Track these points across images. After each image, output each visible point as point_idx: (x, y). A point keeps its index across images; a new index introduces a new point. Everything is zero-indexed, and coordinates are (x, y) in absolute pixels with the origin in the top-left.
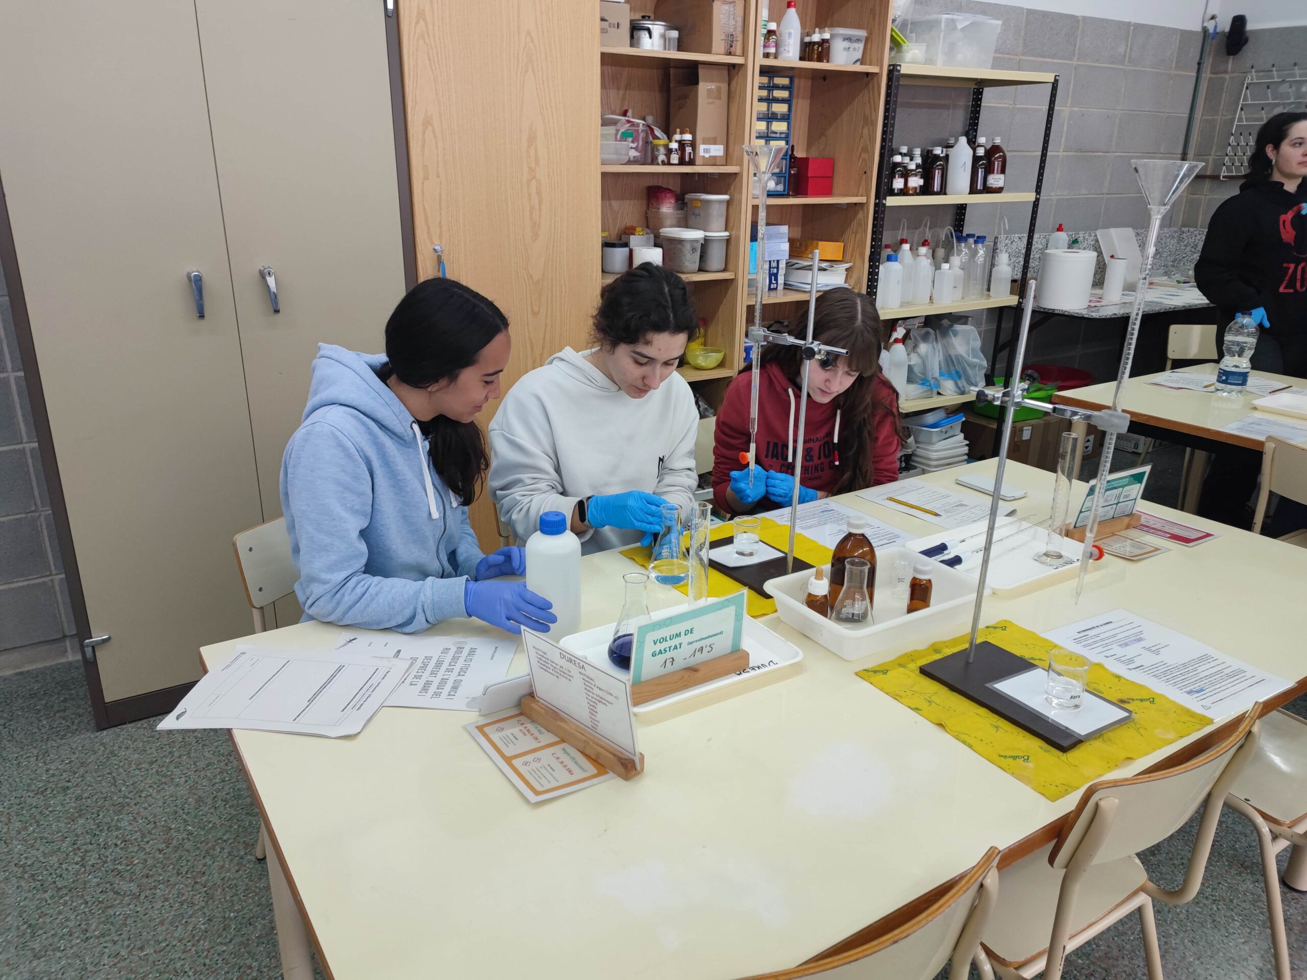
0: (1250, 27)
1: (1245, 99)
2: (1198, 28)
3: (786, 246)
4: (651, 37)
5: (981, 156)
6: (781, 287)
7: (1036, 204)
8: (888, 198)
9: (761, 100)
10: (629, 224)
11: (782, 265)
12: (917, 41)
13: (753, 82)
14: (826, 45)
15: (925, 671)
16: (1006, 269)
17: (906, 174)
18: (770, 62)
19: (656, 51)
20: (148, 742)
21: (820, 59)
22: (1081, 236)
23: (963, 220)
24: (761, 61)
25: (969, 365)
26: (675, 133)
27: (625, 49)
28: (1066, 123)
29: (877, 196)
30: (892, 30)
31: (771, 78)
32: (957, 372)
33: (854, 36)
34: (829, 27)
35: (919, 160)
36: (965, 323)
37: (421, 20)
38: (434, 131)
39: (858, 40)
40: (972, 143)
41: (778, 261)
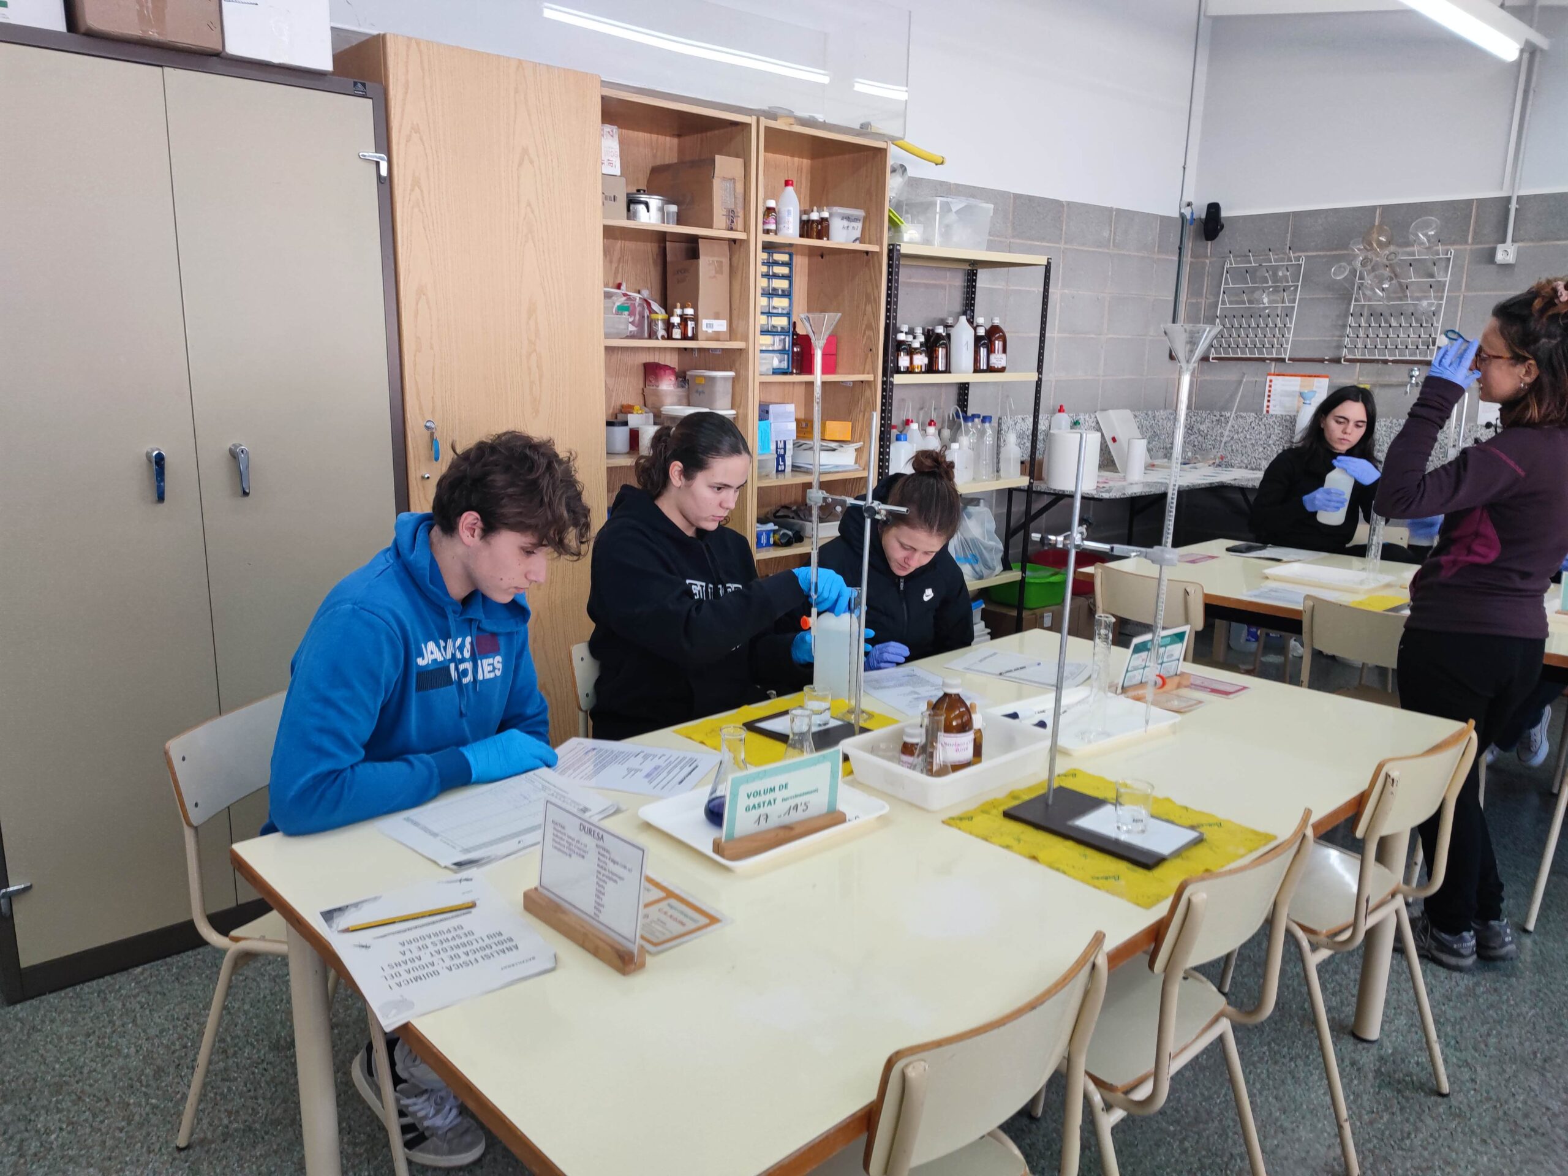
0: (1224, 213)
1: (1227, 283)
2: (1177, 215)
3: (793, 426)
4: (648, 211)
5: (982, 336)
6: (789, 469)
7: (1039, 384)
8: (896, 376)
9: (763, 276)
10: (625, 403)
11: (790, 446)
12: (912, 222)
13: (757, 257)
14: (824, 224)
15: (1008, 815)
16: (1014, 450)
17: (911, 352)
18: (771, 238)
19: (653, 225)
20: (79, 1013)
21: (820, 236)
22: (1081, 418)
23: (967, 400)
24: (763, 238)
25: (985, 548)
26: (676, 307)
27: (621, 221)
28: (1058, 306)
29: (885, 374)
30: (890, 210)
31: (770, 254)
32: (974, 556)
33: (852, 215)
34: (827, 206)
35: (922, 339)
36: (978, 505)
37: (417, 188)
38: (428, 303)
39: (856, 220)
40: (971, 321)
41: (785, 442)
